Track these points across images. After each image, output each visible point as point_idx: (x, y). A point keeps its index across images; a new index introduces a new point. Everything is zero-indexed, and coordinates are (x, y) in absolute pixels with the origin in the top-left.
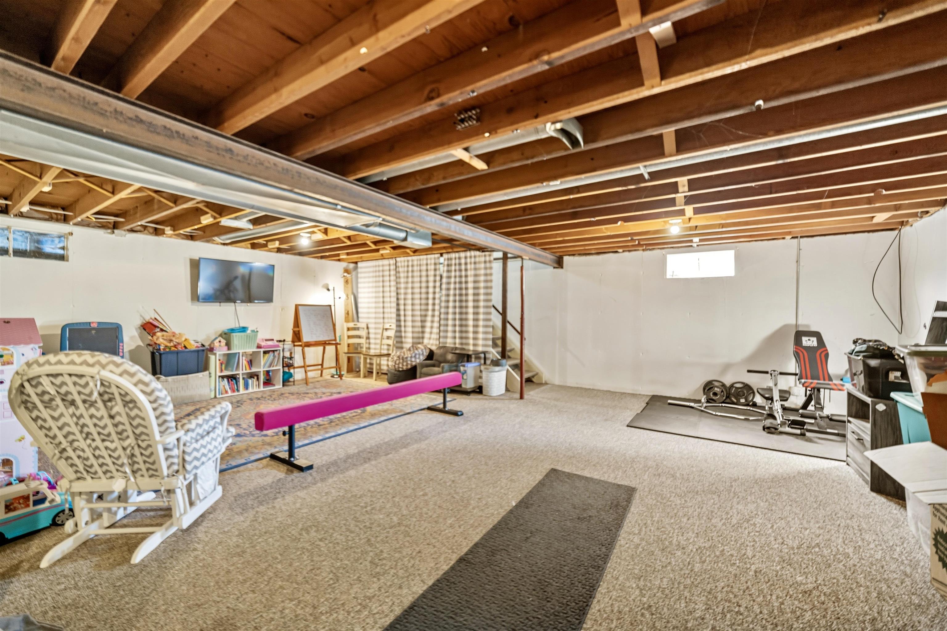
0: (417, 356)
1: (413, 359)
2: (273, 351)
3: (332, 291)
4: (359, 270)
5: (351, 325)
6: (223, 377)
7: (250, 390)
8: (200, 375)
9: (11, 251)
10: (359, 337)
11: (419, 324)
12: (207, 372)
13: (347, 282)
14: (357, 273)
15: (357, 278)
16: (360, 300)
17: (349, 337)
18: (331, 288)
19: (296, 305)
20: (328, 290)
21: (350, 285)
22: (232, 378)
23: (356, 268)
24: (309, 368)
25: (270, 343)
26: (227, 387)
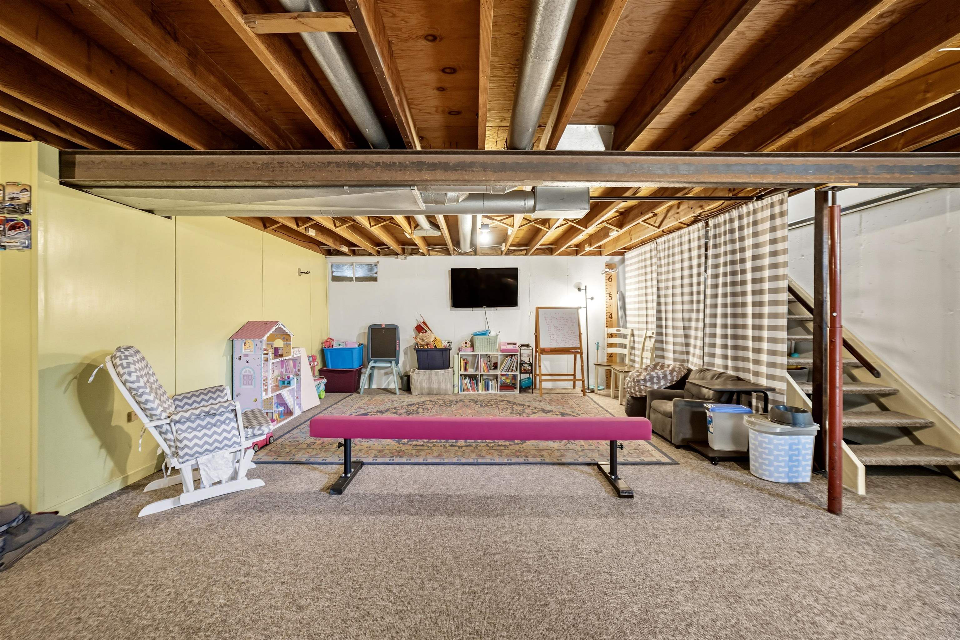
0: (655, 380)
1: (648, 384)
2: (512, 356)
3: (583, 292)
4: (627, 263)
5: (613, 331)
6: (466, 376)
7: (491, 392)
8: (443, 371)
9: (354, 279)
10: (623, 346)
11: (681, 332)
12: (450, 370)
13: (610, 279)
14: (624, 268)
15: (624, 272)
16: (627, 300)
17: (610, 345)
18: (583, 287)
19: (538, 309)
20: (579, 289)
21: (614, 283)
22: (473, 377)
23: (623, 261)
24: (543, 378)
25: (511, 347)
26: (469, 385)
